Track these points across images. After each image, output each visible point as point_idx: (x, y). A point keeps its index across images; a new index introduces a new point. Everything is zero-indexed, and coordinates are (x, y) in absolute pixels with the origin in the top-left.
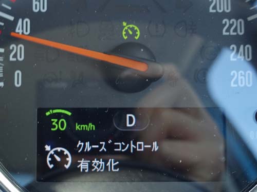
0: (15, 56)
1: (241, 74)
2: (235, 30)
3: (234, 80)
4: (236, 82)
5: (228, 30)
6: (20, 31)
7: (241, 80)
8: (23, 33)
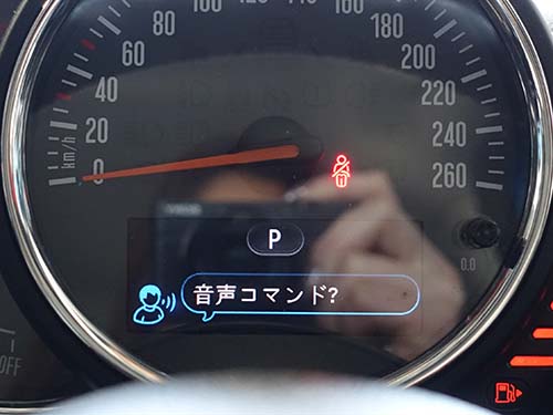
0: (94, 136)
1: (449, 167)
2: (441, 98)
3: (437, 177)
4: (440, 180)
5: (429, 98)
6: (103, 98)
7: (449, 176)
8: (106, 99)
